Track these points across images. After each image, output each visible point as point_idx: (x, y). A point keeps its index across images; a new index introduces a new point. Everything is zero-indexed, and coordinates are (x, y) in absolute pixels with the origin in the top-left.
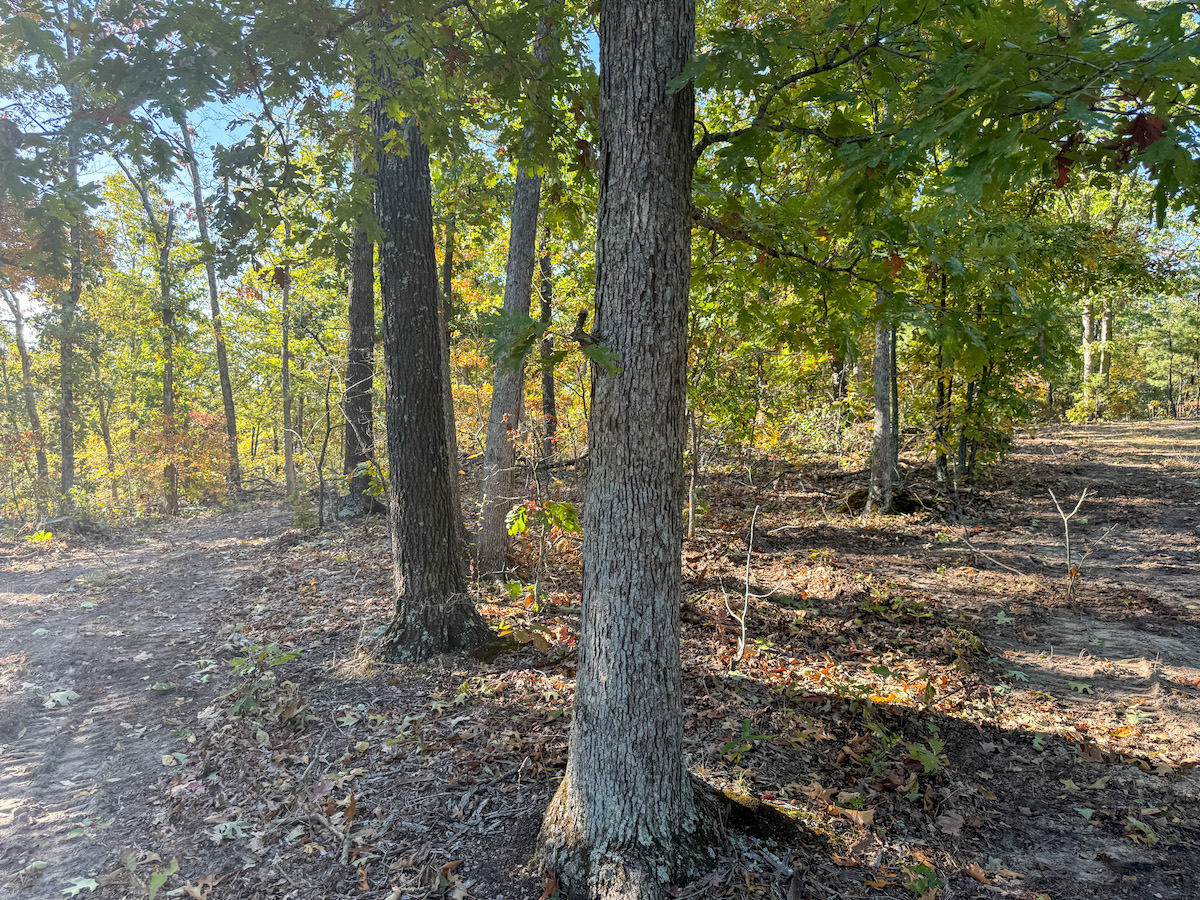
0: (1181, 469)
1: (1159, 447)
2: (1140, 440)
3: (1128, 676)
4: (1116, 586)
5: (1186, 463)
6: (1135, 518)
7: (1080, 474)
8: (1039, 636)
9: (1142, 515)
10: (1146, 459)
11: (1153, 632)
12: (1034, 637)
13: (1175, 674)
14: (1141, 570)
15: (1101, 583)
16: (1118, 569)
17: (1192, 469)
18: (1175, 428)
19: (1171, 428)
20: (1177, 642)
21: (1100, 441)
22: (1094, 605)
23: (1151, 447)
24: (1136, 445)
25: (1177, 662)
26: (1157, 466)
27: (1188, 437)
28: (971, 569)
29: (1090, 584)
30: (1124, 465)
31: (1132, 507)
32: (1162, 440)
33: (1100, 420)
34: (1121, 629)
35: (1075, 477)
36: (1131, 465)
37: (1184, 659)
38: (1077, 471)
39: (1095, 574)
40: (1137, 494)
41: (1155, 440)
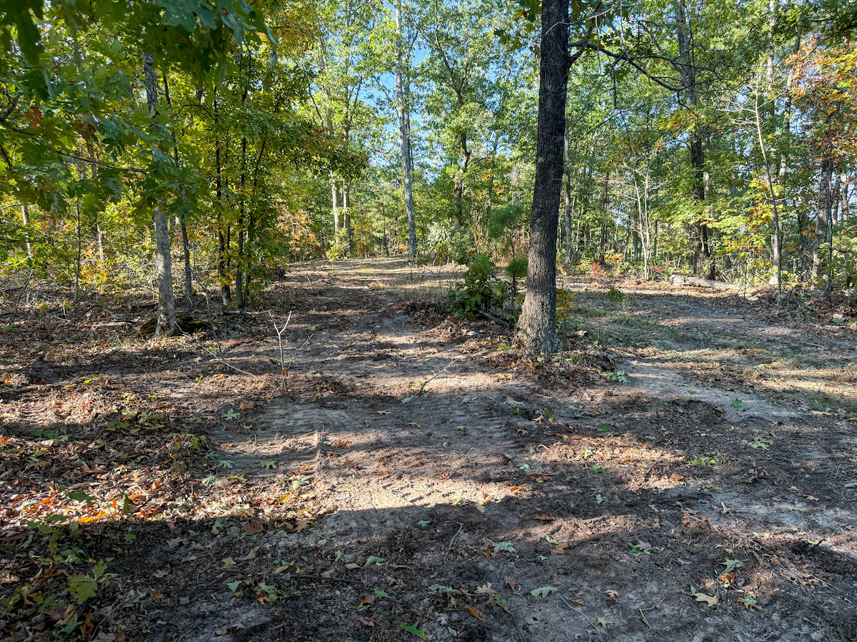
0: (378, 289)
1: (372, 275)
2: (363, 271)
3: (304, 447)
4: (318, 375)
5: (381, 285)
6: (344, 324)
7: (321, 295)
8: (254, 425)
9: (348, 321)
10: (363, 283)
11: (329, 408)
12: (251, 426)
13: (335, 438)
14: (337, 361)
15: (309, 374)
16: (323, 362)
17: (384, 289)
18: (383, 262)
19: (381, 262)
20: (343, 413)
21: (341, 272)
22: (300, 392)
23: (368, 275)
24: (360, 274)
25: (337, 429)
26: (366, 287)
27: (389, 268)
28: (222, 375)
29: (302, 376)
30: (349, 287)
31: (344, 316)
32: (374, 270)
33: (346, 258)
34: (312, 408)
35: (319, 297)
36: (354, 287)
37: (343, 425)
38: (321, 293)
39: (308, 367)
40: (349, 307)
41: (371, 270)
